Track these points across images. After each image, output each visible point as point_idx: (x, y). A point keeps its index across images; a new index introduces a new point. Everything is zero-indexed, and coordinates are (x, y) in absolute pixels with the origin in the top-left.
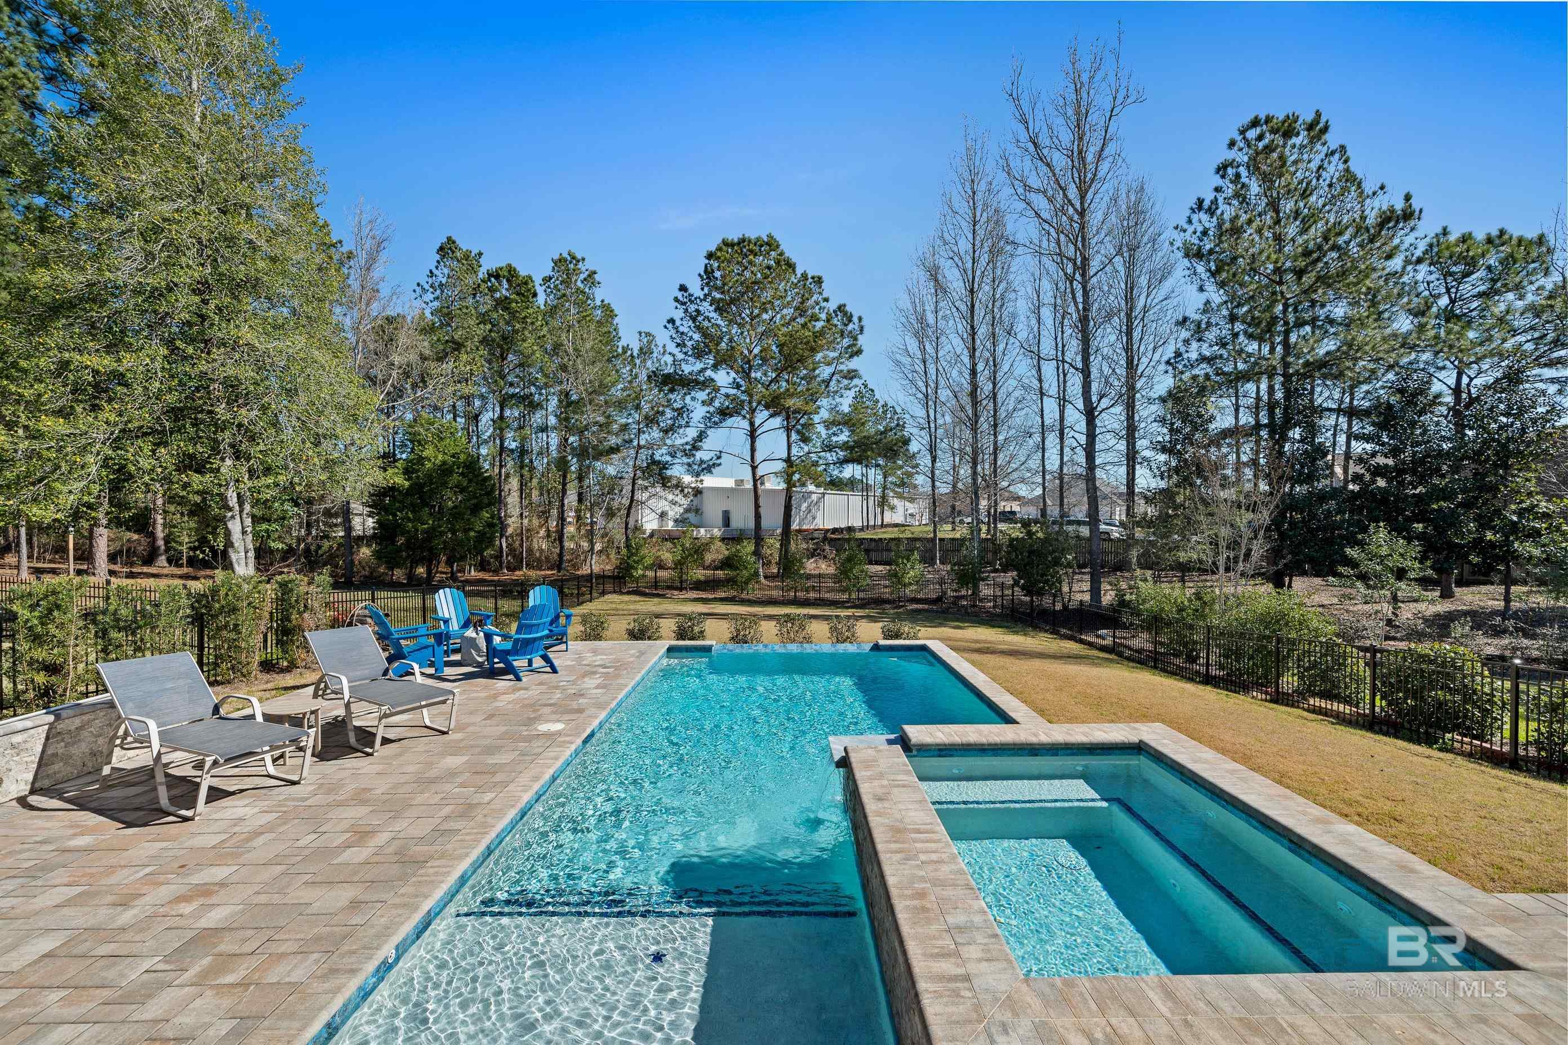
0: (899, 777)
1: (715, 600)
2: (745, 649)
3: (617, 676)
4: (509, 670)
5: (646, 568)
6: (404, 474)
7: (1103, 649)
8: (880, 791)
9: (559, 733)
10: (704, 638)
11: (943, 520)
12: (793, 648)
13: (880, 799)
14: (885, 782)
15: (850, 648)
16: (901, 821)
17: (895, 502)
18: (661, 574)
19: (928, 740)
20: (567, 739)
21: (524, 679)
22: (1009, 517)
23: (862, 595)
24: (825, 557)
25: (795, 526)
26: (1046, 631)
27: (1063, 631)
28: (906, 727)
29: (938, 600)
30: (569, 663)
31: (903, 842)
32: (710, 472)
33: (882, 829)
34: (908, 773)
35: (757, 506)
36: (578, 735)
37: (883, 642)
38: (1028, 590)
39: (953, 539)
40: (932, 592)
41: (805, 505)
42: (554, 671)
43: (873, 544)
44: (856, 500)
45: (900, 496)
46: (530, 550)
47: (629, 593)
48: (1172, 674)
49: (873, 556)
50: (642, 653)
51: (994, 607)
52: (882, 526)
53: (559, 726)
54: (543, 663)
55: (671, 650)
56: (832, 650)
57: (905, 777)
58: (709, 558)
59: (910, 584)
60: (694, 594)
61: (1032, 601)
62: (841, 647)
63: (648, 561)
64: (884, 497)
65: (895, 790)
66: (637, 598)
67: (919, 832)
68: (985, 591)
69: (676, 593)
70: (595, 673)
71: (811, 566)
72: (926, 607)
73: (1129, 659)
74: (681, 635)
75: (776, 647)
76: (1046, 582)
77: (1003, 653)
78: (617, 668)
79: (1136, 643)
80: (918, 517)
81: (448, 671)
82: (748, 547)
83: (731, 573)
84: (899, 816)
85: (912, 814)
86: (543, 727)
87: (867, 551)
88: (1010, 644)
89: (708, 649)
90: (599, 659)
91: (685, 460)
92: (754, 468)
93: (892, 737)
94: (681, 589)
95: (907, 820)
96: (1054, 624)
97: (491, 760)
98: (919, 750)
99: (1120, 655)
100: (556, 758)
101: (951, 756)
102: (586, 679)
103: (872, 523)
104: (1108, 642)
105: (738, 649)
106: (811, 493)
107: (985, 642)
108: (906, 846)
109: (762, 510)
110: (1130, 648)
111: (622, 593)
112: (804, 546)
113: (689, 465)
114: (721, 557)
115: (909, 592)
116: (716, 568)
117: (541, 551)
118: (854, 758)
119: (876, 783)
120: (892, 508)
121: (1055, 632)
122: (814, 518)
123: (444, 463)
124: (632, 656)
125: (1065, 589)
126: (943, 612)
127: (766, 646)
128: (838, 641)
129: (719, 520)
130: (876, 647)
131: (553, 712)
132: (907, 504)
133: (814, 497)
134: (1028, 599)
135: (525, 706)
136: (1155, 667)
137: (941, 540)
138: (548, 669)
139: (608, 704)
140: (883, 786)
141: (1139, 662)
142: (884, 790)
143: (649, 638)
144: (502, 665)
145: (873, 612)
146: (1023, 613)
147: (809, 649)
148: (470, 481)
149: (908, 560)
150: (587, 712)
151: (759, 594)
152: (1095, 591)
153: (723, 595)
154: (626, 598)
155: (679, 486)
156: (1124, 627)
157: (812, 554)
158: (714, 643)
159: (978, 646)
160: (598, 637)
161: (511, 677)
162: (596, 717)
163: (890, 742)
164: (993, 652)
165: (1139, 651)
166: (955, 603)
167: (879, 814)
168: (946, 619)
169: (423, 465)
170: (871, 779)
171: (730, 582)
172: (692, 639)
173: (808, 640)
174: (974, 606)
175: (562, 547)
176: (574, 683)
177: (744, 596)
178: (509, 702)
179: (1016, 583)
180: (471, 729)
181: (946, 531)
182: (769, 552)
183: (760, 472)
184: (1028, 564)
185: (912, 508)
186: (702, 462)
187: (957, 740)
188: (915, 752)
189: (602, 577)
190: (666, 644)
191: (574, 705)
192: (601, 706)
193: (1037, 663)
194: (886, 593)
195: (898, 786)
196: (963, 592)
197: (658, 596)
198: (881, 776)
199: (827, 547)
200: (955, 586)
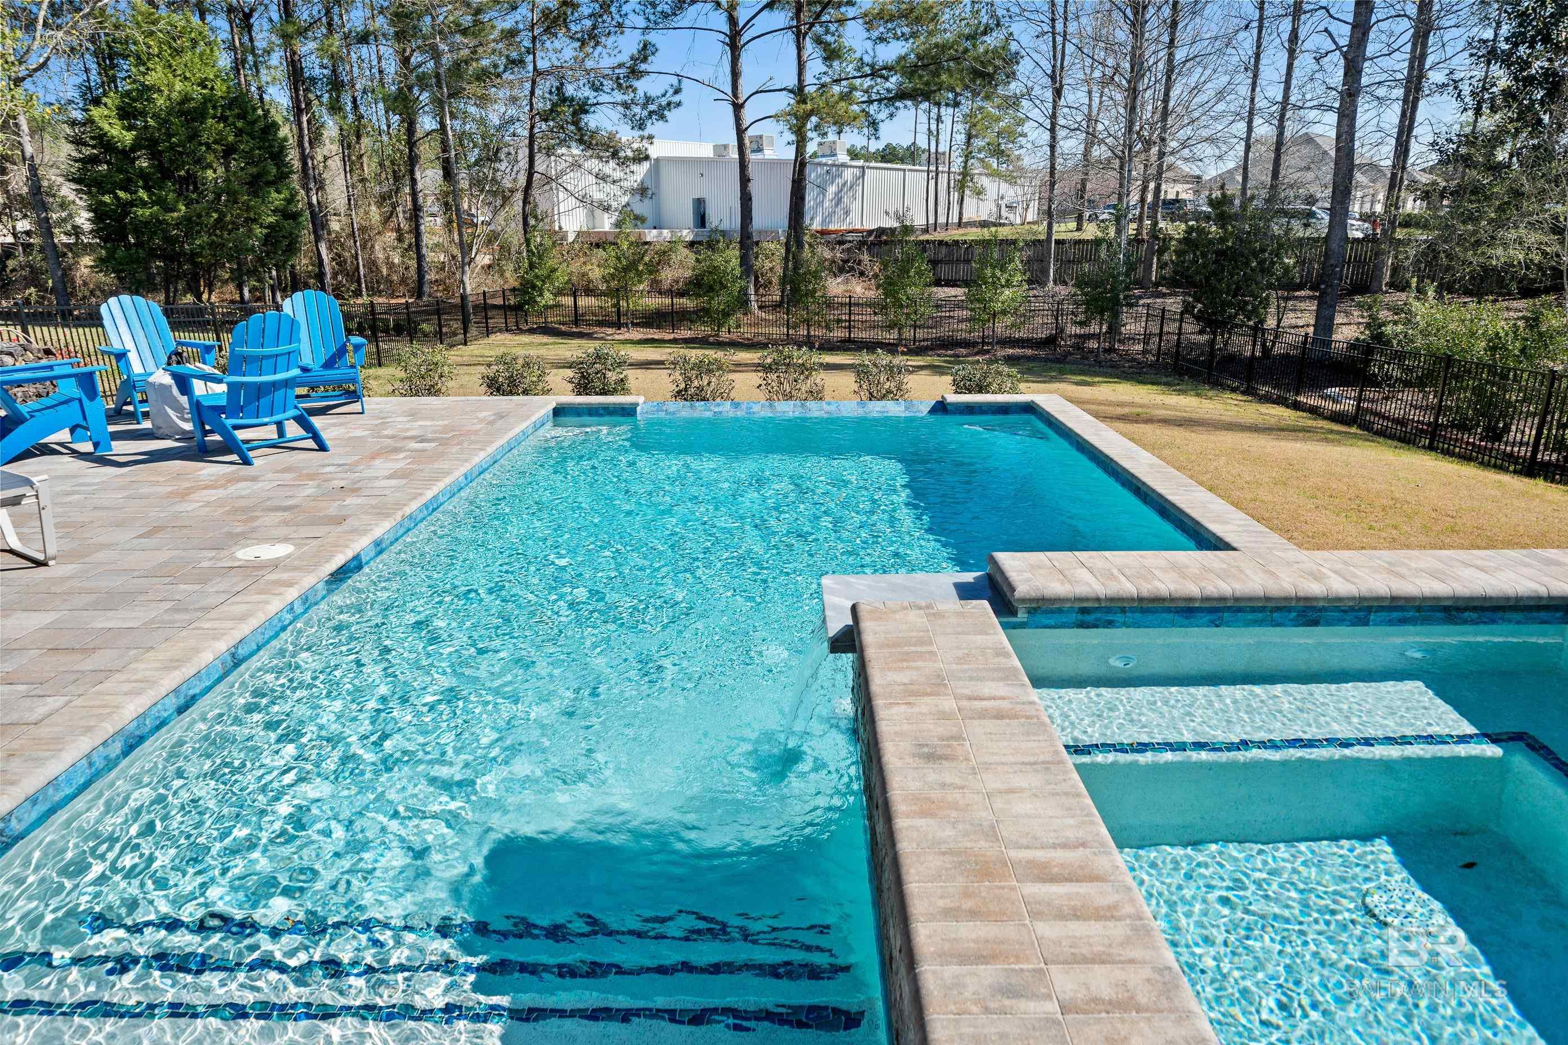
0: (988, 688)
1: (675, 341)
2: (701, 410)
3: (438, 456)
4: (229, 446)
5: (559, 292)
6: (121, 118)
7: (1337, 417)
8: (935, 730)
9: (275, 565)
10: (626, 391)
11: (1064, 214)
12: (787, 409)
13: (932, 757)
14: (948, 704)
15: (893, 409)
16: (992, 833)
17: (985, 182)
18: (584, 302)
19: (1056, 588)
20: (285, 576)
21: (256, 462)
22: (1174, 208)
23: (920, 334)
24: (862, 274)
25: (814, 223)
26: (1234, 390)
27: (1264, 390)
28: (1002, 557)
29: (1050, 341)
30: (358, 433)
31: (999, 917)
32: (662, 117)
33: (934, 862)
34: (1007, 675)
35: (745, 180)
36: (309, 569)
37: (952, 398)
38: (1211, 322)
39: (1078, 242)
40: (1040, 327)
41: (832, 189)
42: (322, 447)
43: (944, 250)
44: (916, 179)
45: (995, 174)
46: (372, 265)
47: (532, 331)
48: (1466, 458)
49: (944, 271)
50: (501, 416)
51: (1144, 352)
52: (960, 224)
53: (281, 550)
54: (302, 433)
55: (559, 412)
56: (860, 412)
57: (1000, 689)
58: (667, 275)
59: (1004, 312)
60: (637, 334)
61: (1212, 343)
62: (877, 408)
63: (560, 279)
64: (965, 173)
65: (978, 728)
66: (545, 339)
67: (1045, 874)
68: (1131, 327)
69: (610, 331)
70: (396, 450)
71: (836, 287)
72: (1029, 352)
73: (1382, 433)
74: (583, 387)
75: (756, 408)
76: (1242, 308)
77: (1165, 422)
78: (444, 442)
79: (1392, 408)
80: (1020, 210)
81: (121, 448)
82: (733, 255)
83: (702, 302)
84: (984, 815)
85: (1023, 806)
86: (246, 554)
87: (934, 263)
88: (1174, 408)
89: (628, 411)
90: (416, 427)
91: (618, 96)
92: (738, 108)
93: (969, 577)
94: (618, 325)
95: (1007, 831)
96: (1249, 379)
97: (103, 621)
98: (1032, 611)
99: (1366, 427)
100: (243, 618)
101: (1109, 624)
102: (377, 462)
103: (942, 220)
104: (1348, 405)
105: (683, 410)
106: (844, 165)
107: (1132, 404)
108: (1009, 931)
109: (754, 188)
110: (1383, 417)
111: (520, 331)
112: (828, 254)
113: (626, 105)
114: (688, 273)
115: (1001, 327)
116: (681, 294)
117: (391, 266)
118: (871, 634)
119: (925, 705)
120: (979, 193)
121: (1249, 391)
122: (847, 213)
123: (186, 99)
124: (482, 420)
125: (1271, 323)
126: (1058, 361)
127: (736, 405)
128: (871, 397)
129: (688, 216)
130: (941, 407)
131: (286, 523)
132: (1004, 186)
133: (848, 174)
134: (1204, 338)
135: (235, 511)
136: (1431, 448)
137: (1058, 242)
138: (311, 444)
139: (399, 505)
140: (944, 716)
141: (1401, 440)
142: (942, 729)
143: (526, 392)
144: (217, 437)
145: (936, 361)
146: (1195, 362)
147: (815, 409)
148: (239, 132)
149: (1003, 269)
150: (352, 523)
151: (747, 332)
152: (1325, 324)
153: (688, 334)
154: (525, 339)
155: (610, 149)
156: (1372, 382)
157: (841, 268)
158: (641, 400)
159: (1120, 411)
160: (432, 391)
161: (234, 457)
162: (365, 532)
163: (965, 592)
164: (1149, 421)
165: (1401, 422)
166: (1078, 347)
167: (928, 808)
168: (1062, 372)
169: (149, 100)
170: (911, 693)
171: (702, 314)
172: (604, 392)
173: (817, 394)
174: (1111, 350)
175: (420, 258)
176: (351, 468)
177: (724, 335)
178: (208, 504)
179: (1187, 309)
180: (101, 556)
181: (1064, 230)
182: (768, 265)
183: (748, 115)
184: (1214, 273)
185: (1010, 193)
186: (648, 100)
187: (1128, 588)
188: (1022, 616)
189: (485, 308)
190: (551, 402)
191: (333, 509)
192: (381, 512)
193: (1229, 439)
194: (962, 331)
195: (983, 715)
196: (1094, 328)
197: (581, 335)
198: (938, 684)
199: (866, 257)
200: (1081, 317)
